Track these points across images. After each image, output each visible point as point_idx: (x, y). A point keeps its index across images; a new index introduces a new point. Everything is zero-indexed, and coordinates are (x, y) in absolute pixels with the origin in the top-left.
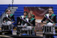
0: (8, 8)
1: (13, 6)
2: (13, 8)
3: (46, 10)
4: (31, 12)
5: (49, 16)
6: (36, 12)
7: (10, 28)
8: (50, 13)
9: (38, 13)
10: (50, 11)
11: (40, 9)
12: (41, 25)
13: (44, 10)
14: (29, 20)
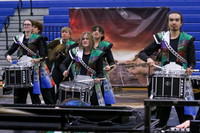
0: (16, 14)
1: (32, 5)
2: (32, 14)
3: (145, 18)
6: (113, 27)
7: (27, 77)
9: (120, 30)
10: (174, 22)
11: (124, 14)
12: (130, 70)
13: (140, 18)
14: (84, 55)
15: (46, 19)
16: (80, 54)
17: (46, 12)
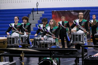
0: (32, 13)
1: (38, 10)
2: (38, 13)
6: (69, 18)
8: (81, 19)
9: (72, 19)
11: (73, 13)
15: (43, 15)
17: (43, 12)
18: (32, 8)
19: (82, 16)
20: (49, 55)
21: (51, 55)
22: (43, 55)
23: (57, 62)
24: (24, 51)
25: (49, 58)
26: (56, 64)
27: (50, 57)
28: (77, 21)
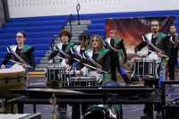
0: (68, 24)
2: (79, 24)
4: (113, 33)
5: (152, 39)
8: (155, 32)
14: (94, 54)
15: (89, 27)
16: (90, 54)
18: (69, 14)
19: (158, 28)
20: (102, 100)
21: (105, 101)
22: (92, 100)
23: (117, 113)
24: (56, 93)
25: (102, 106)
26: (115, 116)
27: (104, 104)
28: (149, 36)
